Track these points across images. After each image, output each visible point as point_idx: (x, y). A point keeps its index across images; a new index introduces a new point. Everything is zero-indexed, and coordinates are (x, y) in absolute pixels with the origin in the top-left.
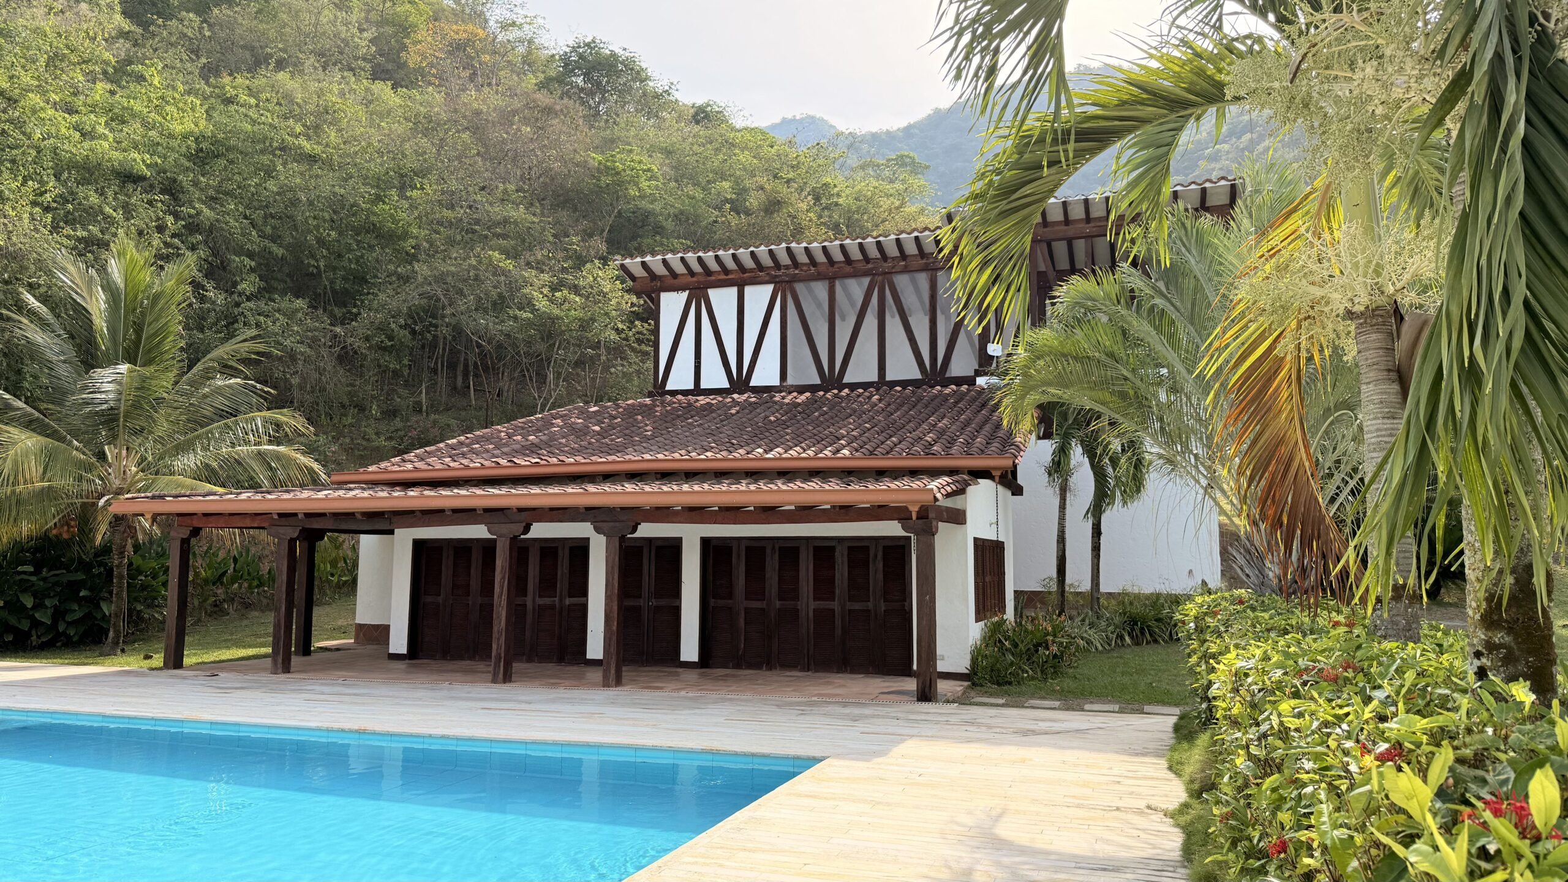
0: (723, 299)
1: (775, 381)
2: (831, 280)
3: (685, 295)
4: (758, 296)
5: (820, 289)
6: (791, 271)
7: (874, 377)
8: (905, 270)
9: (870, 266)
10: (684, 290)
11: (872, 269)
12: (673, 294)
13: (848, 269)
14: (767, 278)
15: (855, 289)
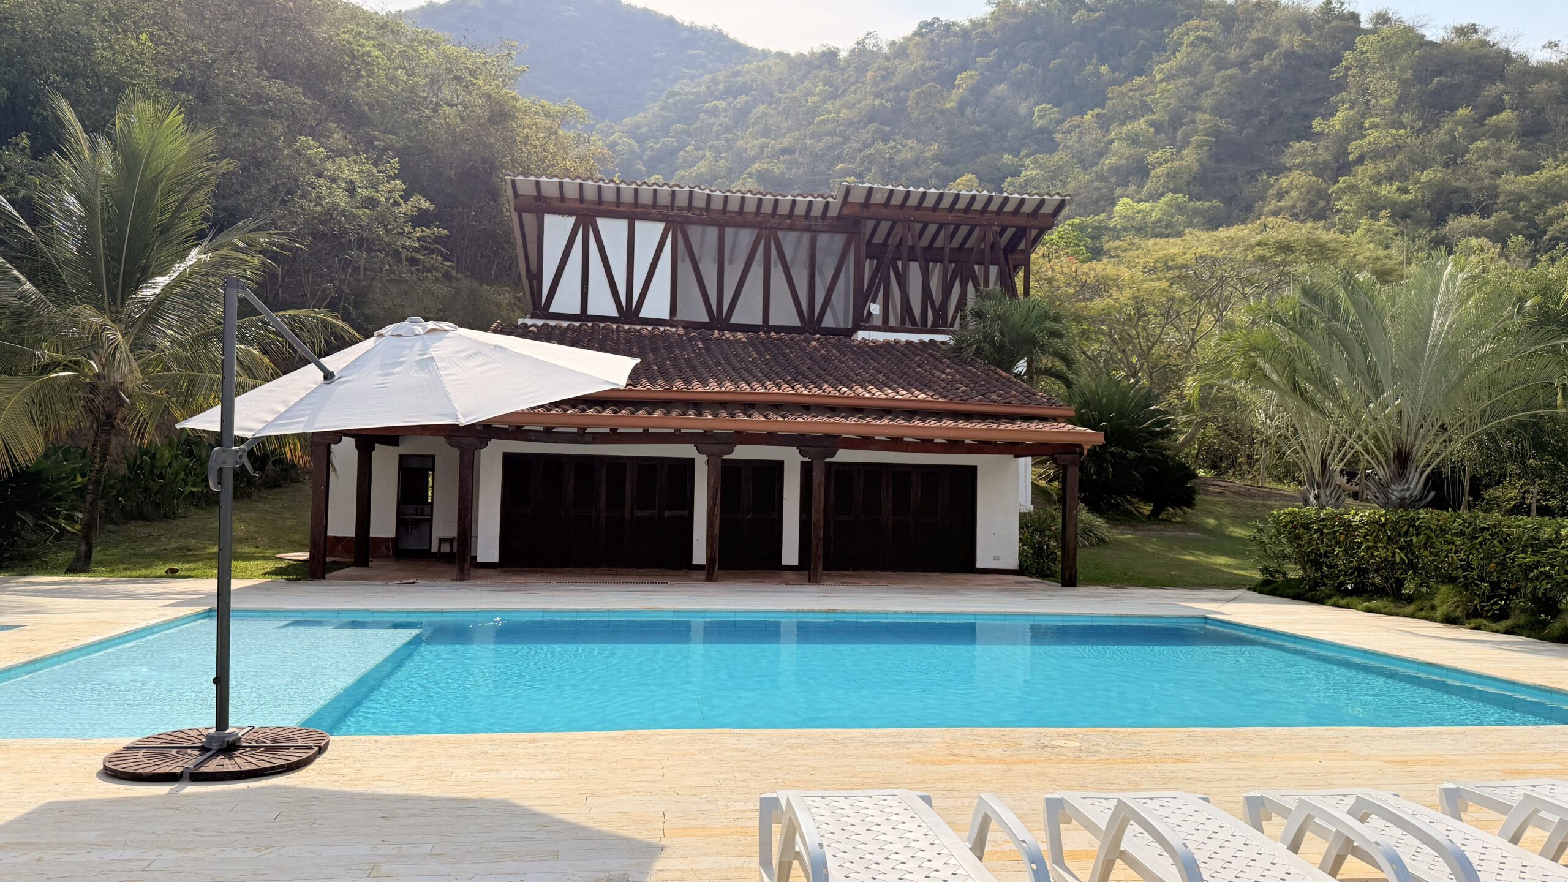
0: (612, 230)
1: (665, 315)
2: (722, 227)
3: (571, 221)
4: (649, 233)
5: (713, 232)
6: (684, 213)
7: (758, 321)
8: (791, 228)
9: (759, 219)
10: (570, 214)
11: (761, 223)
12: (558, 218)
13: (739, 219)
14: (659, 216)
15: (745, 237)
